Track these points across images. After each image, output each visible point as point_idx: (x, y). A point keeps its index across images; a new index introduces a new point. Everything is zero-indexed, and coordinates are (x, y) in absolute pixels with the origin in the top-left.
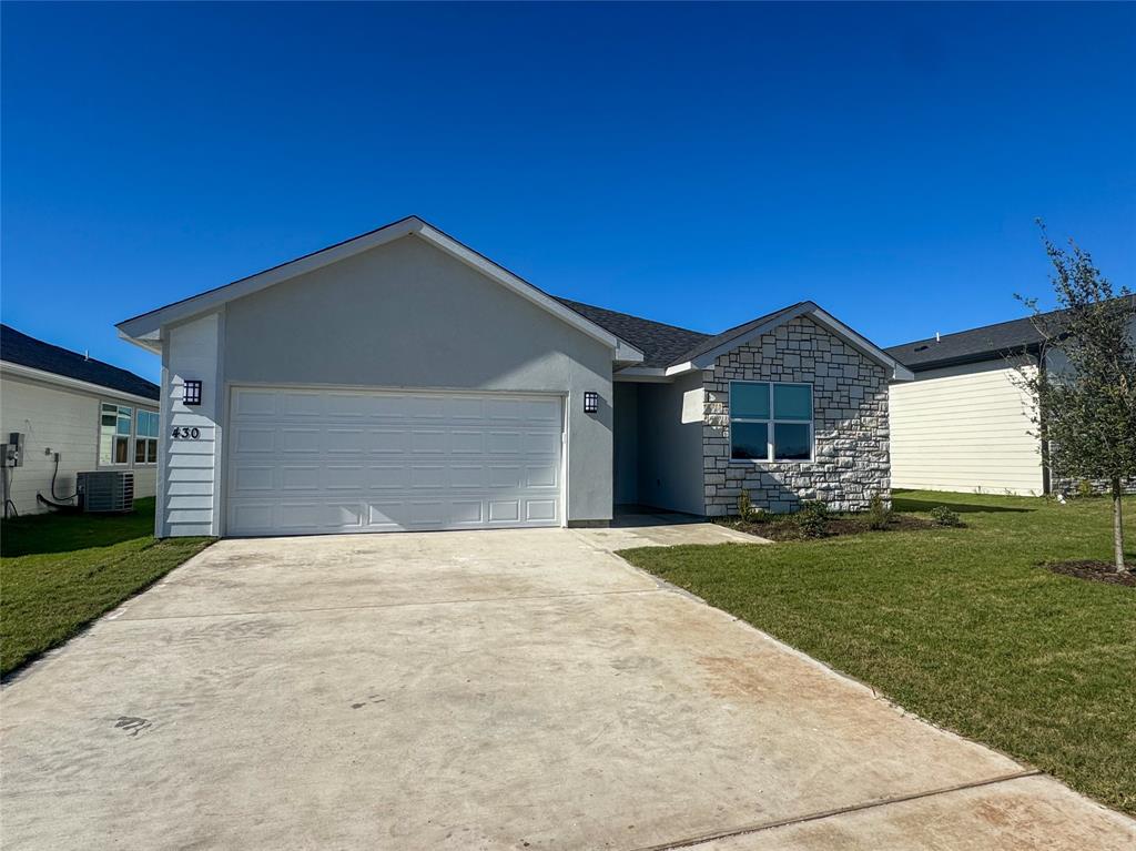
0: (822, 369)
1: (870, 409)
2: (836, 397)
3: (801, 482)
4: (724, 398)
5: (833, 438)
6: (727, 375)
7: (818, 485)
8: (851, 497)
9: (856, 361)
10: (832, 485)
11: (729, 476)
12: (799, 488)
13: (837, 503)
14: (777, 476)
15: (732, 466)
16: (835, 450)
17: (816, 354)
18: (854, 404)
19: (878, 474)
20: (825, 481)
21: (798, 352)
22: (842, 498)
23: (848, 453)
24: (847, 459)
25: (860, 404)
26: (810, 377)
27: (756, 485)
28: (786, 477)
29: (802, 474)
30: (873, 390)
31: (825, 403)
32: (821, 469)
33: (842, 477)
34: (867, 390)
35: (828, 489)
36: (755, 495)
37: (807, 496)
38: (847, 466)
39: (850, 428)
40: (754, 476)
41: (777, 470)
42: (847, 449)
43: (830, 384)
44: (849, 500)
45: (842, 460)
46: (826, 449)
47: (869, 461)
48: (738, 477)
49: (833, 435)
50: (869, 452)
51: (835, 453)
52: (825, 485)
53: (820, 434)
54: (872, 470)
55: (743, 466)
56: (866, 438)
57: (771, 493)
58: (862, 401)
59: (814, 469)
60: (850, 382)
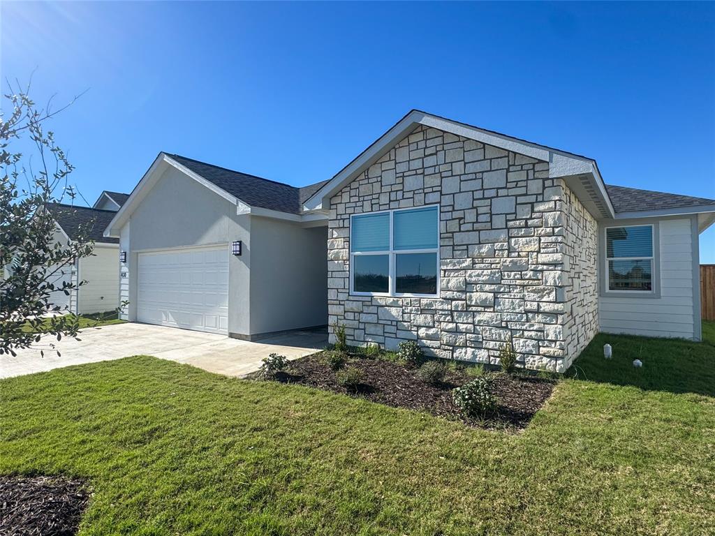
0: (450, 185)
1: (527, 226)
2: (470, 216)
3: (420, 319)
4: (345, 233)
5: (465, 269)
6: (348, 211)
7: (443, 325)
8: (491, 345)
9: (503, 163)
10: (462, 327)
11: (348, 307)
12: (419, 327)
13: (470, 350)
14: (394, 312)
15: (351, 298)
16: (467, 283)
17: (442, 168)
18: (499, 222)
19: (540, 318)
20: (452, 322)
21: (421, 171)
22: (478, 345)
23: (487, 287)
24: (484, 296)
25: (507, 221)
26: (434, 197)
27: (373, 318)
28: (403, 313)
29: (422, 311)
30: (533, 199)
31: (454, 226)
32: (446, 307)
33: (477, 319)
34: (520, 200)
35: (456, 331)
36: (370, 329)
37: (429, 337)
38: (485, 305)
39: (492, 254)
40: (372, 309)
41: (394, 305)
42: (485, 283)
43: (463, 201)
44: (488, 349)
45: (476, 296)
46: (453, 283)
47: (523, 299)
48: (356, 310)
49: (464, 265)
50: (523, 286)
51: (467, 287)
52: (451, 326)
53: (447, 264)
54: (527, 312)
55: (360, 299)
56: (516, 267)
57: (388, 329)
58: (513, 217)
59: (438, 306)
60: (493, 193)
